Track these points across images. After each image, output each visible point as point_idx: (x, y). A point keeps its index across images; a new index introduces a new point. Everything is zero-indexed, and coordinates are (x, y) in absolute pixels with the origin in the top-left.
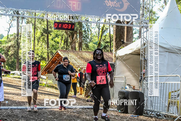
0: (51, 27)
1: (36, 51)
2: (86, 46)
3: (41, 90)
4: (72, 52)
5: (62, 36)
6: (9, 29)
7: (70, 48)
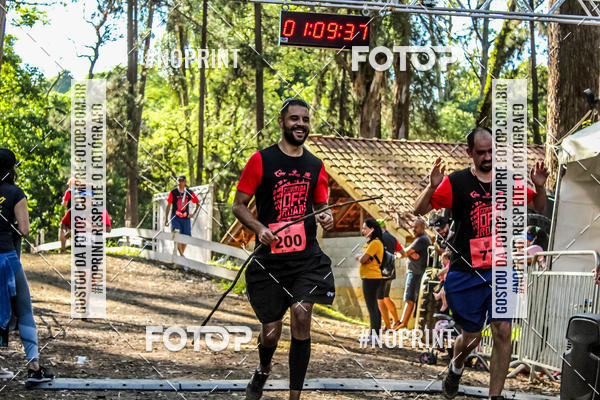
0: (272, 38)
1: (210, 145)
2: (425, 121)
3: (230, 312)
4: (364, 145)
5: (322, 76)
6: (96, 50)
7: (356, 130)
